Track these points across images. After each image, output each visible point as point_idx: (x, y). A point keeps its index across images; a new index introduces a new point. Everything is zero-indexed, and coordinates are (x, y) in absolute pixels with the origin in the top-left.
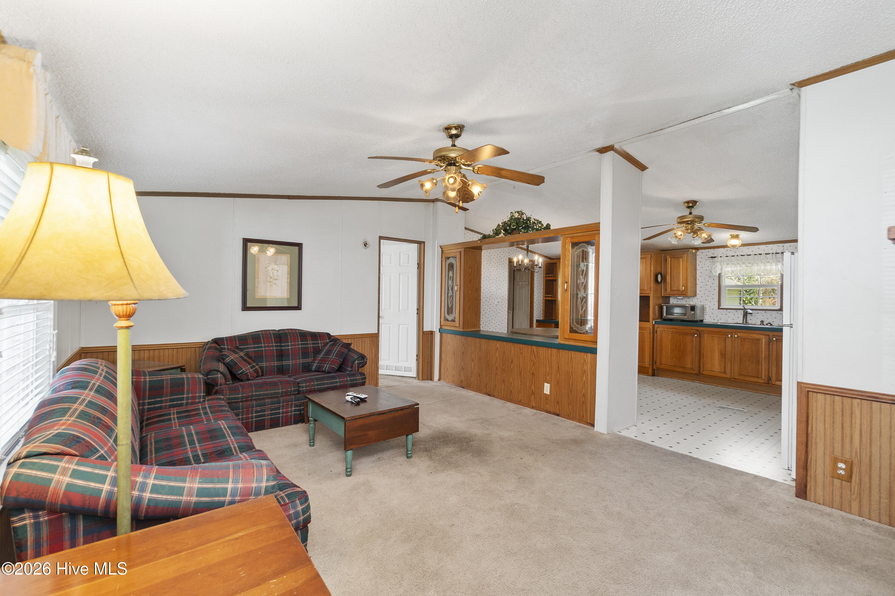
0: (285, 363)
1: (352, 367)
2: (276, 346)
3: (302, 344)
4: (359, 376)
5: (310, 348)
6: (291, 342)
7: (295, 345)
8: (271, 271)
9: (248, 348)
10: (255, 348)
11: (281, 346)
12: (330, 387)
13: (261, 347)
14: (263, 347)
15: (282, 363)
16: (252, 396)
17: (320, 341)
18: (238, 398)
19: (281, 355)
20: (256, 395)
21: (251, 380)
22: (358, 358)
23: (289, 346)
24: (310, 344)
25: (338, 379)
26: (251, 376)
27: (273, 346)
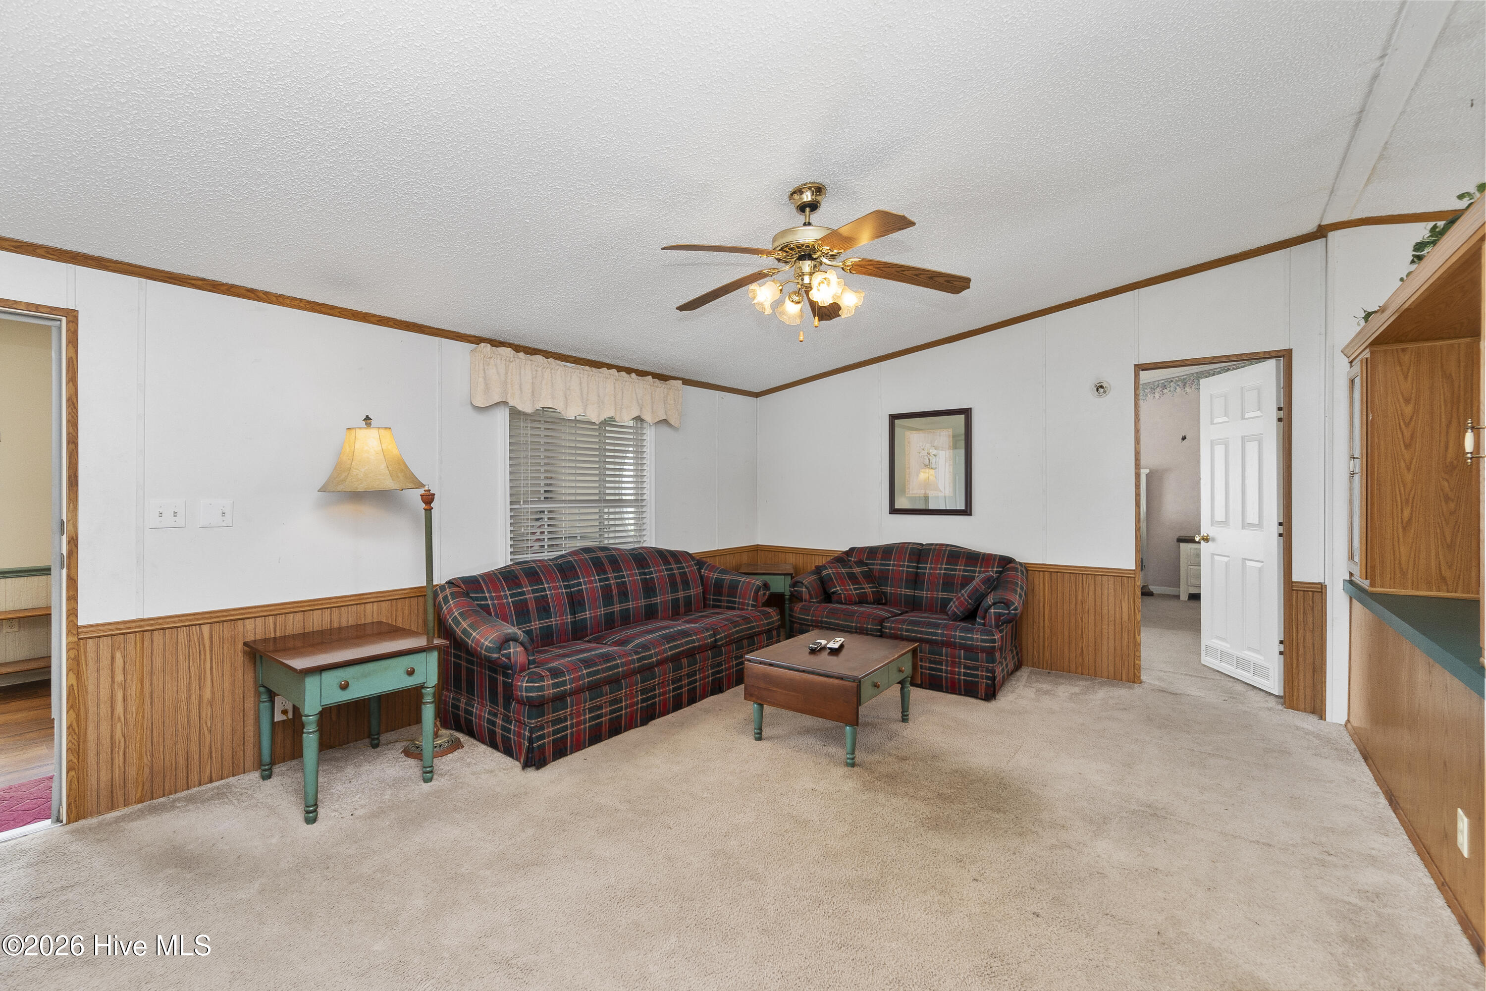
0: (918, 593)
1: (984, 618)
2: (908, 567)
3: (946, 569)
4: (977, 635)
5: (958, 577)
6: (931, 564)
7: (936, 569)
8: (926, 457)
9: (873, 564)
10: (882, 565)
11: (917, 568)
12: (925, 638)
13: (889, 565)
14: (892, 565)
15: (914, 592)
16: (822, 622)
17: (981, 567)
18: (807, 620)
19: (915, 580)
20: (826, 623)
21: (844, 604)
22: (994, 604)
23: (928, 569)
24: (960, 570)
25: (941, 630)
26: (845, 599)
27: (903, 566)
